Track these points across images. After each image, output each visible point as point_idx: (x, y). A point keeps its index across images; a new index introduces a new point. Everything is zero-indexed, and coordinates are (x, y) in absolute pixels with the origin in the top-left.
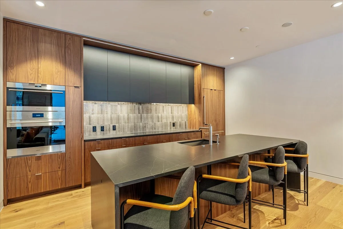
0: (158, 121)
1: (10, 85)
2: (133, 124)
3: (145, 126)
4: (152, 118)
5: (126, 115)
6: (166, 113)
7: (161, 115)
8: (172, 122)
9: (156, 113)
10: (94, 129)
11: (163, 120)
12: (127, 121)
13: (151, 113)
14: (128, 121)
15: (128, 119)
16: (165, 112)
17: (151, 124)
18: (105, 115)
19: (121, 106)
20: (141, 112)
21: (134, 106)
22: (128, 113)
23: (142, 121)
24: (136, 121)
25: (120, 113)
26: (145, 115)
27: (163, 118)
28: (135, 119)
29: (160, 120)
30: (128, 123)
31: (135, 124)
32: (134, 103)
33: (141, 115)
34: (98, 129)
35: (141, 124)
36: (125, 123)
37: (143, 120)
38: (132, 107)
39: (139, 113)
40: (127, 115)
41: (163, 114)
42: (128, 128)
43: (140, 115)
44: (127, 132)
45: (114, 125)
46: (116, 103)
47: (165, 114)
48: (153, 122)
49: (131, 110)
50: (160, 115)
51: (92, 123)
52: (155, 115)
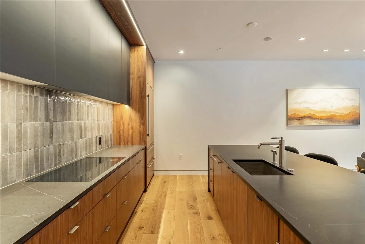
2: (32, 152)
3: (60, 152)
4: (71, 131)
5: (12, 127)
6: (91, 119)
7: (85, 124)
8: (98, 137)
9: (78, 120)
11: (87, 134)
12: (16, 146)
13: (69, 119)
14: (20, 144)
15: (20, 136)
17: (70, 145)
20: (51, 116)
21: (35, 97)
22: (18, 119)
23: (54, 141)
24: (39, 143)
26: (58, 124)
27: (87, 131)
28: (36, 136)
29: (83, 134)
30: (19, 149)
31: (36, 151)
32: (37, 91)
33: (51, 125)
35: (51, 148)
36: (10, 152)
37: (54, 137)
38: (31, 100)
39: (47, 119)
40: (15, 124)
41: (87, 121)
42: (19, 165)
43: (48, 123)
44: (15, 181)
47: (89, 122)
48: (72, 139)
49: (27, 108)
50: (83, 124)
52: (76, 123)
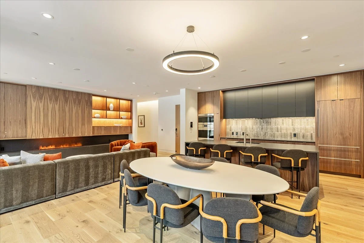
0: (278, 131)
1: (199, 115)
4: (271, 129)
7: (281, 127)
8: (293, 133)
9: (275, 125)
10: (233, 133)
11: (282, 131)
13: (270, 125)
15: (252, 129)
16: (285, 124)
17: (270, 133)
18: (239, 126)
19: (248, 121)
23: (263, 131)
24: (258, 131)
25: (247, 125)
26: (266, 126)
27: (283, 129)
28: (257, 129)
29: (279, 130)
30: (252, 131)
34: (235, 134)
35: (262, 133)
38: (255, 121)
39: (261, 125)
40: (252, 126)
42: (252, 134)
45: (243, 132)
46: (245, 119)
47: (284, 126)
48: (272, 132)
49: (254, 123)
50: (279, 127)
51: (232, 130)
52: (274, 127)
